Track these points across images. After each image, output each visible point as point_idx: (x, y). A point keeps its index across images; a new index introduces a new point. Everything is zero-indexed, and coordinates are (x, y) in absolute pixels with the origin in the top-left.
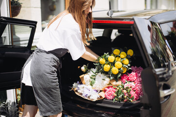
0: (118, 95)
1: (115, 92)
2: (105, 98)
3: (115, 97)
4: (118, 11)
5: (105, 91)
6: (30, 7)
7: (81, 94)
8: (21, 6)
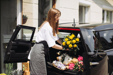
0: (75, 68)
1: (74, 66)
2: (69, 69)
3: (74, 68)
4: (85, 23)
5: (69, 65)
6: (32, 19)
7: (57, 66)
8: (27, 18)
